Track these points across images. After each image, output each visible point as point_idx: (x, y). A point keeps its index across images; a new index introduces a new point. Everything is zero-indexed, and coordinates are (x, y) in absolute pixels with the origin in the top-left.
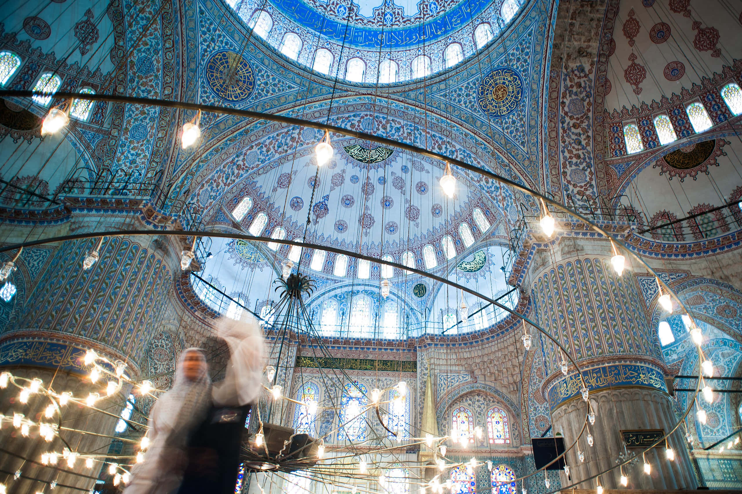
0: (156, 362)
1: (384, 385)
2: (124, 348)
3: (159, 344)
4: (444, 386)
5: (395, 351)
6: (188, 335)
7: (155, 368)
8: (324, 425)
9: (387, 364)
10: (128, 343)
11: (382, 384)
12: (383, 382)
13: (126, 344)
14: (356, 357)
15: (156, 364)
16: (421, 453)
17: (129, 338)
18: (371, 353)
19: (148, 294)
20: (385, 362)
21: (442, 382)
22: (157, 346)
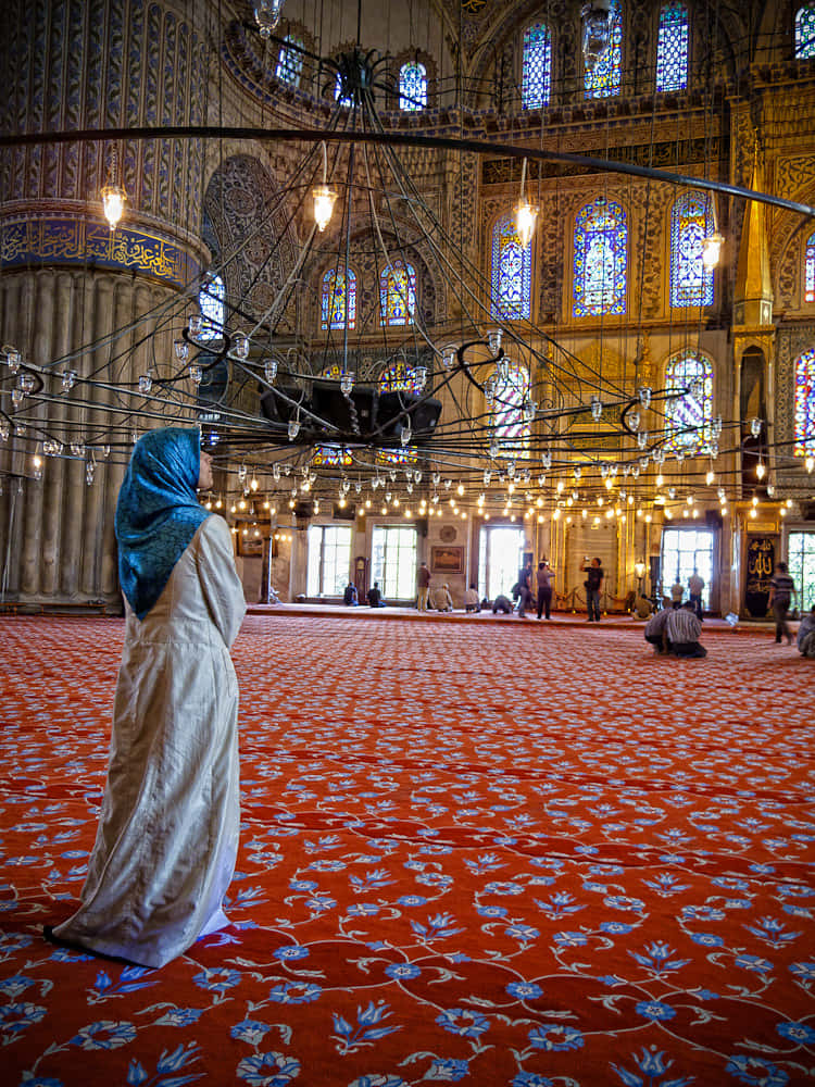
0: (238, 215)
1: (659, 198)
2: (164, 208)
3: (232, 181)
4: (789, 183)
5: (681, 118)
6: (274, 155)
7: (238, 226)
8: (547, 292)
9: (664, 152)
10: (166, 199)
11: (655, 196)
12: (657, 192)
13: (164, 201)
14: (600, 146)
15: (237, 219)
16: (735, 329)
17: (165, 189)
18: (630, 132)
19: (171, 95)
20: (661, 148)
21: (786, 176)
22: (228, 185)
